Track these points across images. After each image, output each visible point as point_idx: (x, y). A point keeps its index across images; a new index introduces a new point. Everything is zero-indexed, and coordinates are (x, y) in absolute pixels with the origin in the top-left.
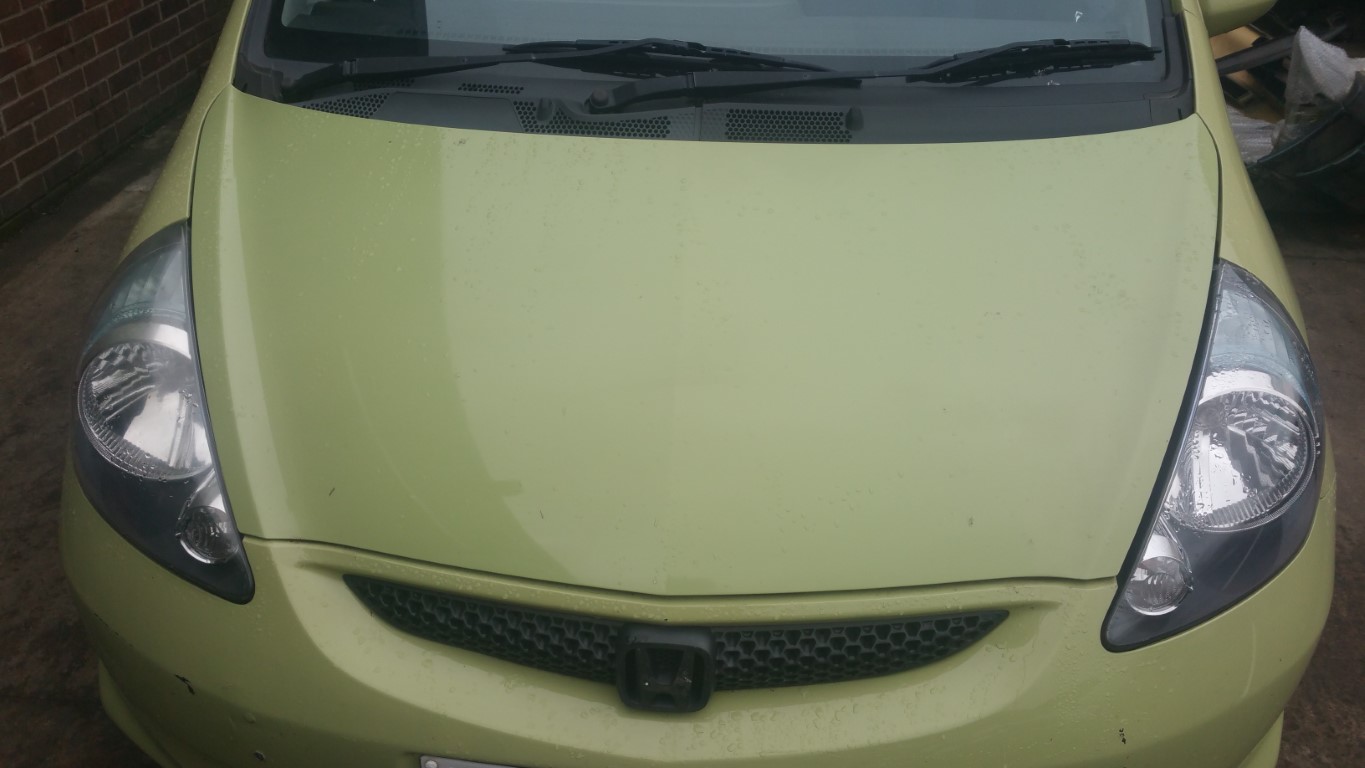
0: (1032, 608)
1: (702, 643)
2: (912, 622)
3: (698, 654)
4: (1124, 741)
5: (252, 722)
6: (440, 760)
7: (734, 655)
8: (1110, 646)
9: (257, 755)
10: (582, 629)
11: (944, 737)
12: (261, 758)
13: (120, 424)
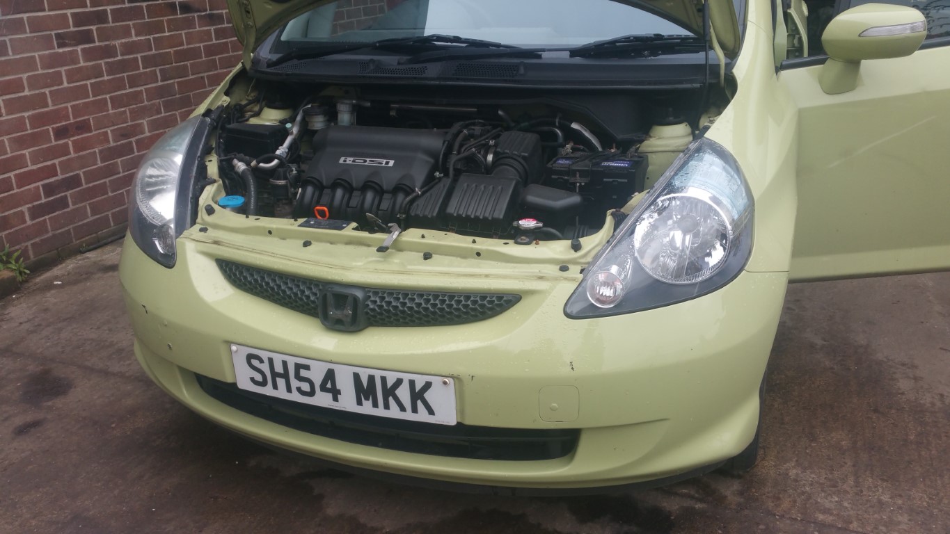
0: (532, 294)
1: (359, 294)
2: (467, 295)
3: (355, 299)
4: (573, 369)
5: (166, 325)
6: (238, 346)
7: (375, 302)
8: (569, 316)
9: (169, 346)
10: (296, 282)
11: (471, 352)
12: (170, 348)
13: (151, 195)
